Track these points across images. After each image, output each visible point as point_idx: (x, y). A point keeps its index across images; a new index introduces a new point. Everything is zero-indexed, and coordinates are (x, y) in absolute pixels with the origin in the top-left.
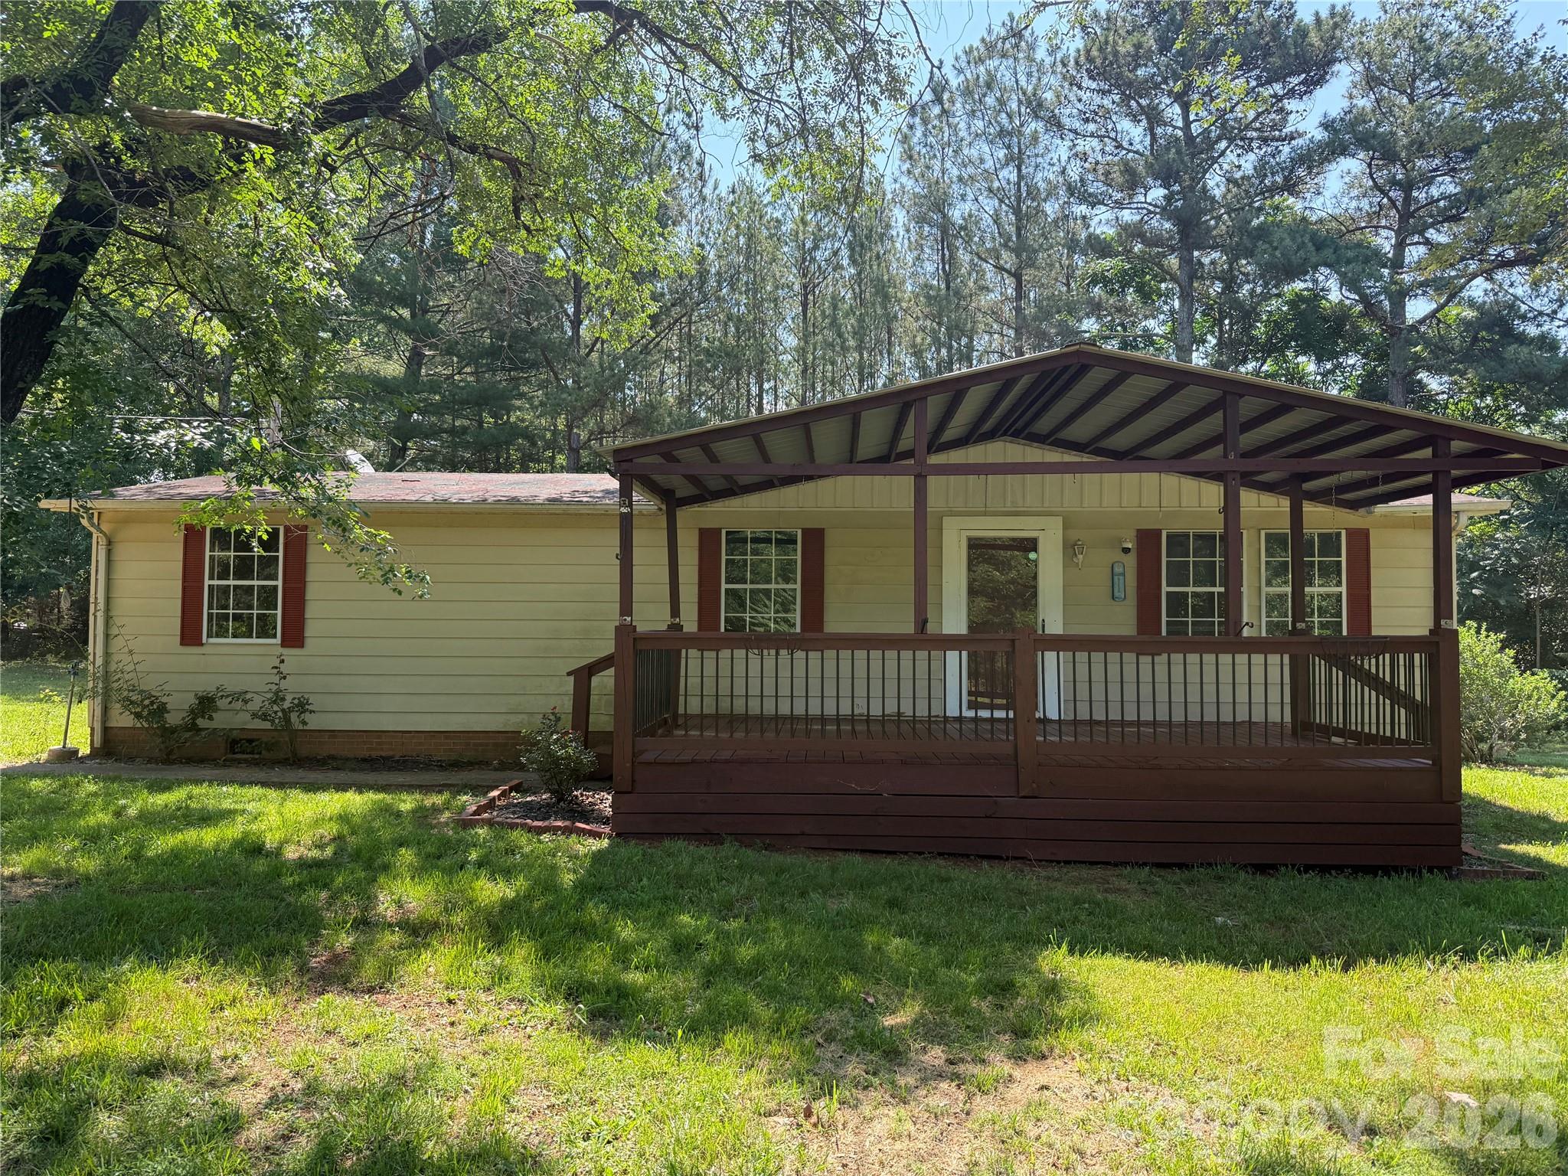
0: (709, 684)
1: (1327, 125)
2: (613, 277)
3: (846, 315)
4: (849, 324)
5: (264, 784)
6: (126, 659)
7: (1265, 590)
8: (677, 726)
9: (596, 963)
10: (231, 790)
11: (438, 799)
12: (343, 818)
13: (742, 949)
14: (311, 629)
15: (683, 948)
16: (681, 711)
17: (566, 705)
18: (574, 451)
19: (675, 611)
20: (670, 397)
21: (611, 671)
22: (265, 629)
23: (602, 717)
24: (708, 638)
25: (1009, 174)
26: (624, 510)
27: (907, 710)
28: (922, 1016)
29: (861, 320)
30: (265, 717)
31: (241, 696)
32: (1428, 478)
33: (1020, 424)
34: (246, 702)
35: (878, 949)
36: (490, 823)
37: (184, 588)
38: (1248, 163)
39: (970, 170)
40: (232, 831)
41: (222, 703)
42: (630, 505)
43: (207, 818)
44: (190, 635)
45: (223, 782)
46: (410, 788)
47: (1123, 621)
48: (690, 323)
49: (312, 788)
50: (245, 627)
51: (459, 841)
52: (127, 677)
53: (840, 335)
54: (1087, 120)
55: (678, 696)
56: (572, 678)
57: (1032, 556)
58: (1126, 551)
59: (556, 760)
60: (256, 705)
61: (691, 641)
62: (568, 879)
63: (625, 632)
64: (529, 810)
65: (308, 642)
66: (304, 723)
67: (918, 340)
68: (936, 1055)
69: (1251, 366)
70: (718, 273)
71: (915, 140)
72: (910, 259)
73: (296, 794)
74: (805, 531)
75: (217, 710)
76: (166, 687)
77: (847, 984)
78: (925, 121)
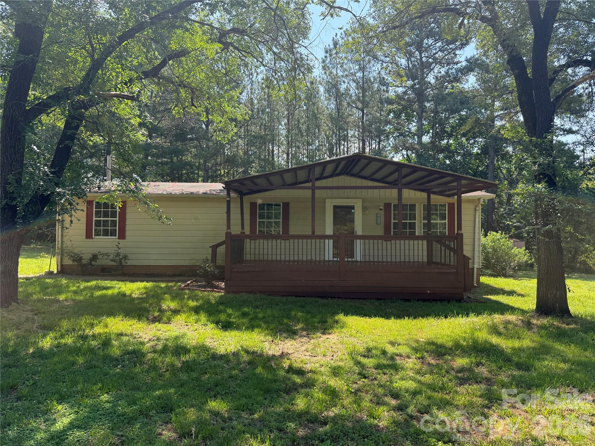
0: (253, 250)
1: (467, 60)
2: (223, 120)
3: (303, 125)
4: (304, 127)
5: (119, 281)
6: (69, 243)
7: (423, 221)
8: (244, 263)
9: (223, 317)
10: (108, 282)
11: (172, 284)
12: (145, 288)
13: (260, 315)
14: (128, 233)
15: (245, 315)
16: (244, 259)
17: (210, 257)
18: (206, 171)
19: (243, 228)
20: (241, 153)
21: (224, 246)
22: (113, 234)
23: (220, 261)
24: (253, 236)
25: (359, 74)
26: (228, 199)
27: (313, 258)
28: (303, 327)
29: (308, 126)
30: (114, 261)
31: (107, 255)
32: (456, 191)
33: (347, 171)
34: (108, 256)
35: (295, 315)
36: (189, 289)
37: (87, 220)
38: (443, 71)
39: (346, 73)
40: (116, 291)
41: (99, 257)
42: (230, 198)
43: (107, 288)
44: (89, 236)
45: (106, 280)
46: (163, 281)
47: (380, 231)
48: (247, 126)
49: (132, 281)
50: (106, 233)
51: (181, 293)
52: (69, 248)
53: (300, 131)
54: (386, 57)
55: (243, 254)
56: (211, 249)
57: (353, 211)
58: (381, 209)
59: (208, 272)
60: (111, 257)
61: (248, 237)
62: (213, 302)
63: (228, 234)
64: (199, 286)
65: (127, 238)
66: (126, 263)
67: (328, 133)
68: (304, 333)
69: (445, 141)
70: (258, 108)
71: (327, 62)
72: (326, 102)
73: (128, 283)
74: (283, 203)
75: (98, 259)
76: (83, 252)
77: (285, 321)
78: (331, 55)
